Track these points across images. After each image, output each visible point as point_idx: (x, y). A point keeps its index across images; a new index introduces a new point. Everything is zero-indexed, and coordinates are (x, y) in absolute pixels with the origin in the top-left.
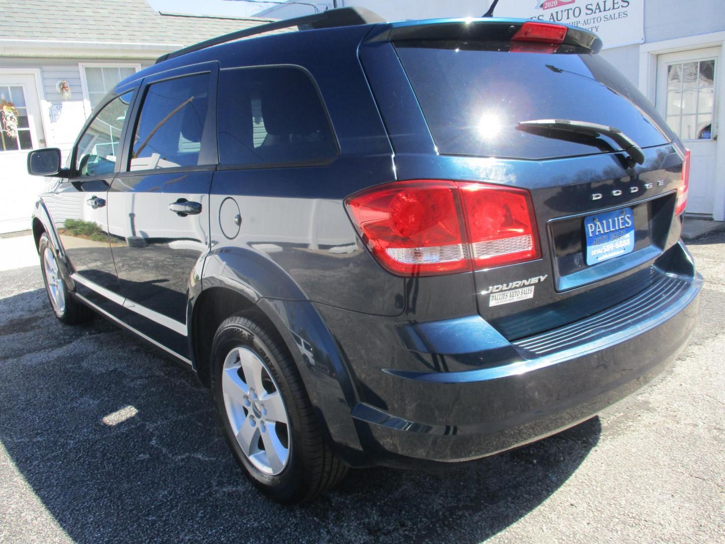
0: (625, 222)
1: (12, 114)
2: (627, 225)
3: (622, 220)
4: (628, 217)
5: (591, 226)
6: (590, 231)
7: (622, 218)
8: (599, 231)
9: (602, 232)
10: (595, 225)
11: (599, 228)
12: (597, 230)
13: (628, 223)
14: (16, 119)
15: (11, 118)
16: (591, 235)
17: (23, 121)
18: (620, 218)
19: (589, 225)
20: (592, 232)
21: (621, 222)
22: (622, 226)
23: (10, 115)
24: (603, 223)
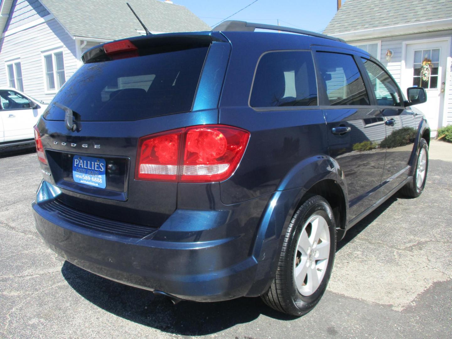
0: (99, 167)
1: (428, 67)
2: (100, 170)
3: (97, 165)
4: (102, 165)
5: (77, 161)
6: (76, 163)
7: (97, 164)
8: (81, 166)
9: (83, 167)
10: (79, 161)
11: (81, 164)
12: (80, 165)
13: (102, 169)
14: (430, 69)
15: (427, 69)
16: (75, 166)
17: (435, 71)
18: (96, 163)
19: (76, 160)
20: (76, 164)
21: (96, 166)
22: (97, 169)
23: (427, 67)
24: (84, 162)
